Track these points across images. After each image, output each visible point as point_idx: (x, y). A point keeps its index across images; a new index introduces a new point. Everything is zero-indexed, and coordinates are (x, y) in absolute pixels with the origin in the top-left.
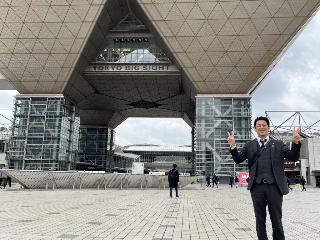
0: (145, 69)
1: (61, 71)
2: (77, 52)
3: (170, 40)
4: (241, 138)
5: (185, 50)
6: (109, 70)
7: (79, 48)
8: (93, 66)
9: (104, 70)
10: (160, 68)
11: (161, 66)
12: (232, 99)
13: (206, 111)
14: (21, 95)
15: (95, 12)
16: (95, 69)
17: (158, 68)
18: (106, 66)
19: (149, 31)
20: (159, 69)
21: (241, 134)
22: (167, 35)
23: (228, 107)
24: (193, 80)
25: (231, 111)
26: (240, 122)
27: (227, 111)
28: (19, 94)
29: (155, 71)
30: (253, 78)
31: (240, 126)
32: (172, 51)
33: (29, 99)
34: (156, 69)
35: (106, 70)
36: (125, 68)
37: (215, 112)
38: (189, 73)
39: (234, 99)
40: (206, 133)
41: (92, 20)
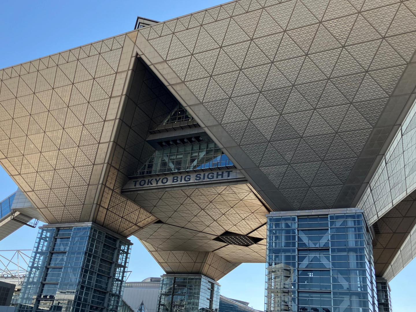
0: (198, 178)
1: (87, 190)
2: (103, 162)
3: (215, 130)
5: (238, 143)
6: (152, 184)
7: (104, 157)
8: (134, 182)
9: (146, 185)
10: (218, 175)
11: (220, 173)
12: (327, 217)
16: (135, 186)
17: (215, 176)
18: (149, 180)
20: (217, 177)
22: (210, 124)
24: (260, 188)
29: (212, 180)
34: (213, 178)
35: (148, 184)
36: (172, 180)
41: (114, 118)
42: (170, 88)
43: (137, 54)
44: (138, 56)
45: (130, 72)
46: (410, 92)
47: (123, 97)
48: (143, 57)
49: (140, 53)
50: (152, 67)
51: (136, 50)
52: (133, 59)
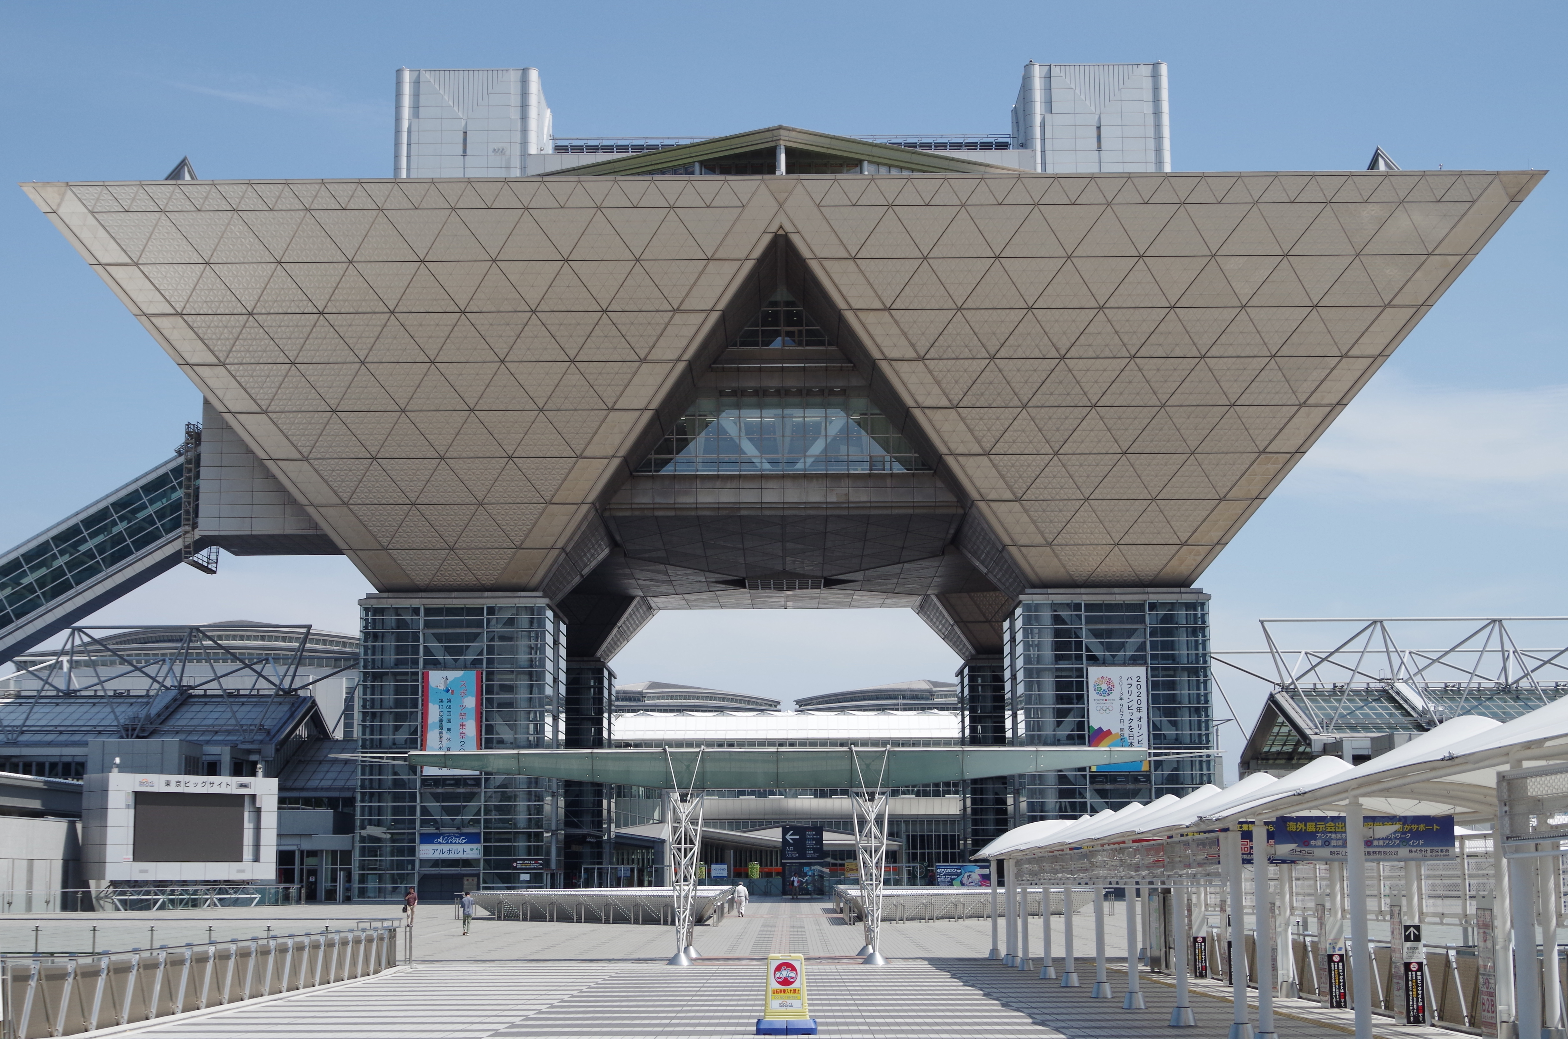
1: (541, 514)
2: (611, 454)
3: (937, 416)
4: (1176, 739)
5: (988, 449)
7: (617, 442)
12: (1143, 605)
13: (1057, 646)
14: (385, 595)
15: (689, 332)
19: (855, 366)
21: (1174, 724)
22: (929, 402)
23: (1130, 633)
24: (1012, 539)
25: (1142, 647)
26: (1172, 685)
27: (1127, 645)
28: (374, 591)
30: (1215, 536)
31: (1173, 699)
32: (942, 449)
33: (416, 611)
37: (1088, 650)
38: (997, 517)
39: (1153, 606)
40: (1059, 724)
41: (674, 356)
42: (850, 316)
43: (781, 227)
44: (781, 232)
45: (749, 265)
46: (1334, 402)
47: (714, 317)
48: (796, 239)
49: (789, 228)
50: (814, 265)
51: (782, 219)
52: (767, 239)
